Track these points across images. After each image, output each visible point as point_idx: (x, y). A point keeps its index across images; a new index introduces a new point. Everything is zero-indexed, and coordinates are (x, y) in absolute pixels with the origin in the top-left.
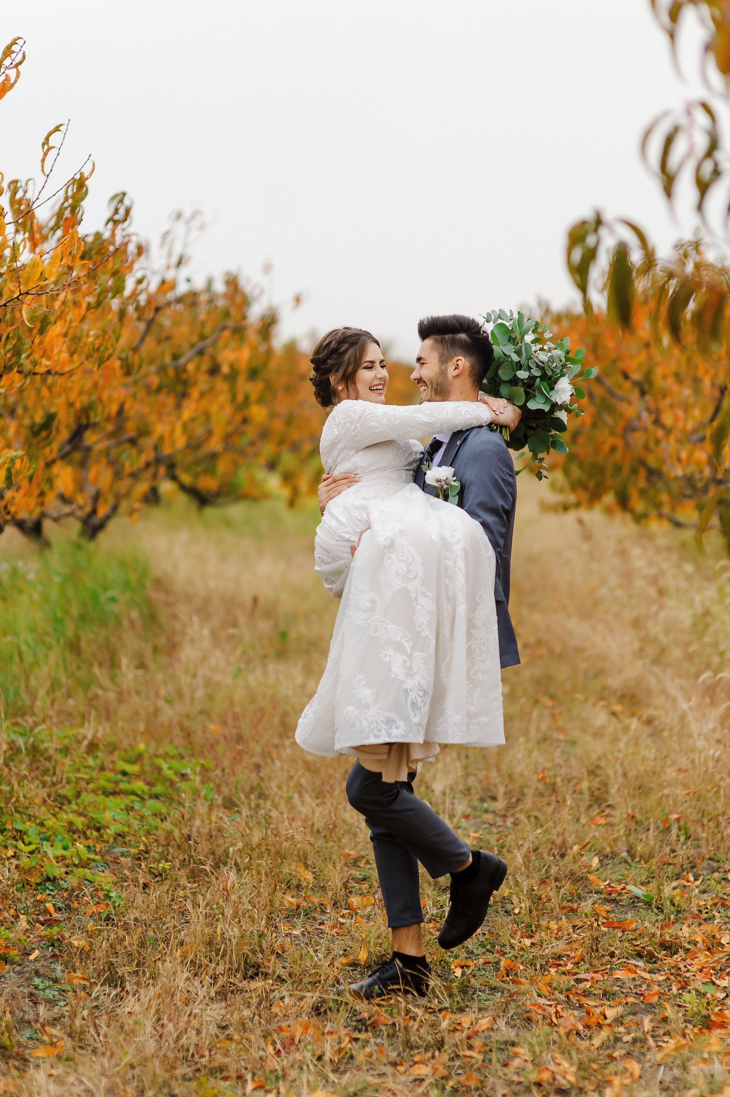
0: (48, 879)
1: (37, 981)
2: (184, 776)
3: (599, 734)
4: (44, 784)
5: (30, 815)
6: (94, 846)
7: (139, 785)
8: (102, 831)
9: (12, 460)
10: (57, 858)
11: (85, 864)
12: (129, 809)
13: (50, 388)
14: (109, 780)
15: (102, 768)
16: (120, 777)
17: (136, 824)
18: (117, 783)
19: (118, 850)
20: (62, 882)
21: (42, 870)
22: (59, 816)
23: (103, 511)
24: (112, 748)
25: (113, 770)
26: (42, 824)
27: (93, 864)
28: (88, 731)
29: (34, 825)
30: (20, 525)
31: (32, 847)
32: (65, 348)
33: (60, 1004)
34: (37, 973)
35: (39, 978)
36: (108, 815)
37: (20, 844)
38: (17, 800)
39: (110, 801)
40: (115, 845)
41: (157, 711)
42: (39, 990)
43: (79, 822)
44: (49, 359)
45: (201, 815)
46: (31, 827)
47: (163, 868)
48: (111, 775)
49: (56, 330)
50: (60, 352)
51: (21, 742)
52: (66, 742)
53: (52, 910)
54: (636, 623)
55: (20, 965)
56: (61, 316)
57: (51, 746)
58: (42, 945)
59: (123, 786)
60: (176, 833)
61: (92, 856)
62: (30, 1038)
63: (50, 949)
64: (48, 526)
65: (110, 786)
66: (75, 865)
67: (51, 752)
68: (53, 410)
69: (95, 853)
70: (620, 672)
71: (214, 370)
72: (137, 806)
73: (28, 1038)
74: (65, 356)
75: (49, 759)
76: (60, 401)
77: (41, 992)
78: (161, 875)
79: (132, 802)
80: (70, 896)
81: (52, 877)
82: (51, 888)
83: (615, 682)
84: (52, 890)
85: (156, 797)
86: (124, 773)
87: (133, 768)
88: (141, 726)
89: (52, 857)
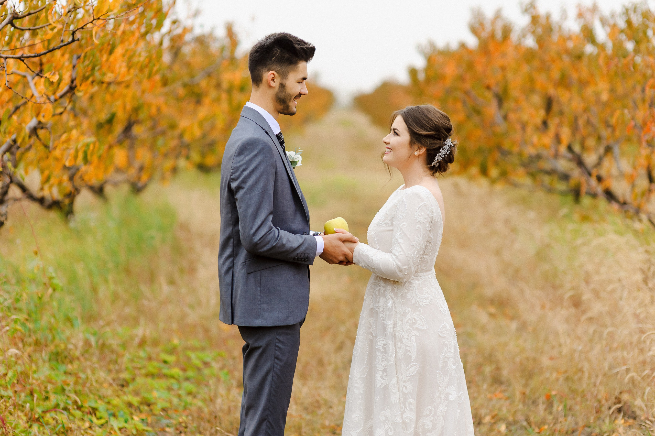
2: (206, 364)
4: (110, 371)
5: (100, 396)
6: (147, 419)
7: (176, 371)
8: (152, 407)
9: (88, 145)
10: (120, 429)
12: (169, 389)
13: (112, 94)
14: (154, 367)
15: (150, 359)
16: (162, 365)
17: (175, 401)
18: (160, 369)
19: (165, 421)
22: (122, 397)
23: (144, 178)
24: (156, 343)
25: (158, 360)
26: (109, 403)
28: (140, 332)
29: (103, 404)
30: (92, 188)
31: (102, 421)
32: (124, 64)
36: (155, 394)
37: (94, 419)
38: (91, 385)
39: (156, 383)
41: (184, 316)
43: (135, 400)
44: (112, 72)
45: (222, 396)
46: (101, 405)
48: (156, 364)
49: (119, 51)
50: (120, 67)
51: (93, 340)
52: (125, 339)
54: (498, 252)
56: (122, 41)
57: (114, 342)
59: (166, 371)
60: (206, 410)
61: (146, 428)
64: (108, 189)
65: (155, 371)
67: (114, 346)
68: (114, 110)
69: (148, 425)
71: (218, 85)
72: (175, 386)
74: (124, 70)
75: (113, 351)
76: (119, 103)
79: (172, 384)
83: (489, 292)
85: (187, 379)
86: (165, 362)
87: (171, 359)
88: (175, 326)
89: (116, 429)
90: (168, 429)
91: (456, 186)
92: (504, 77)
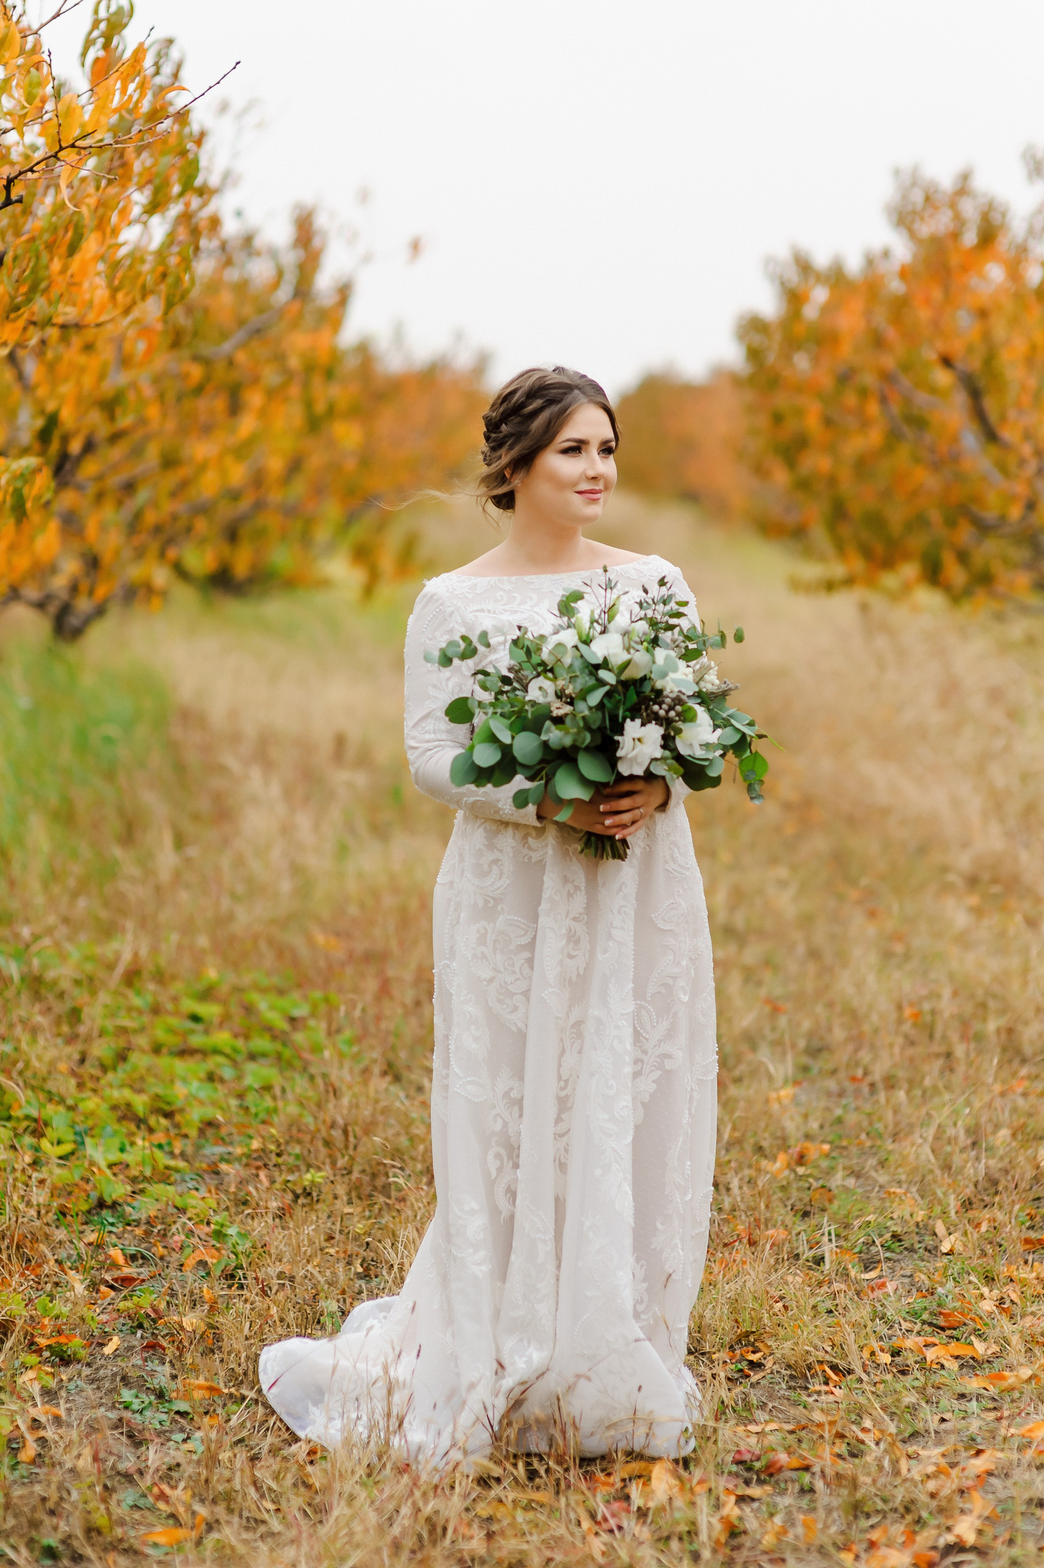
0: (101, 1204)
1: (127, 1395)
2: (297, 1022)
3: (963, 940)
5: (49, 1092)
6: (170, 1144)
7: (222, 1038)
8: (178, 1118)
10: (112, 1167)
11: (164, 1176)
12: (211, 1077)
14: (172, 1031)
15: (156, 1010)
16: (191, 1025)
18: (185, 1034)
19: (212, 1150)
20: (128, 1209)
21: (88, 1187)
22: (105, 1093)
25: (176, 1013)
27: (176, 1176)
28: (123, 949)
29: (60, 1109)
31: (67, 1148)
33: (174, 1437)
34: (125, 1380)
35: (131, 1388)
36: (182, 1090)
38: (27, 1066)
39: (180, 1066)
40: (203, 1141)
41: (224, 920)
42: (134, 1412)
43: (140, 1103)
45: (349, 1087)
46: (56, 1113)
47: (312, 1182)
48: (174, 1022)
49: (91, 247)
50: (94, 288)
52: (89, 967)
53: (121, 1260)
55: (89, 1365)
57: (62, 975)
58: (120, 1326)
59: (197, 1041)
61: (172, 1163)
62: (135, 1507)
63: (139, 1333)
65: (176, 1041)
66: (146, 1179)
67: (65, 985)
69: (175, 1156)
70: (965, 845)
71: (280, 360)
72: (228, 1073)
73: (132, 1507)
74: (102, 295)
75: (61, 994)
76: (67, 388)
77: (137, 1415)
78: (309, 1194)
79: (219, 1066)
80: (148, 1233)
81: (109, 1202)
82: (111, 1220)
84: (112, 1224)
85: (252, 1057)
86: (195, 1018)
87: (210, 1010)
88: (203, 941)
89: (103, 1165)
90: (224, 1167)
91: (864, 608)
92: (986, 336)
